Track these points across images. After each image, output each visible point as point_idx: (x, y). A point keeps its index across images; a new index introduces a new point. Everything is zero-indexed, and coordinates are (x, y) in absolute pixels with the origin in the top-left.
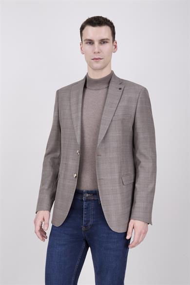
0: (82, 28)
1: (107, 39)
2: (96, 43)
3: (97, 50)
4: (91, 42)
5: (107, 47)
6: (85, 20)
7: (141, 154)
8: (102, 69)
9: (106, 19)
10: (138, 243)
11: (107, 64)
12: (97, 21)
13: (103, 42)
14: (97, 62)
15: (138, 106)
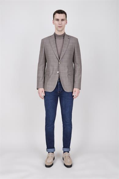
0: (54, 14)
1: (64, 19)
2: (60, 20)
3: (60, 23)
4: (58, 20)
5: (64, 22)
6: (55, 11)
7: (77, 63)
8: (61, 31)
9: (64, 11)
10: (77, 97)
11: (63, 29)
12: (60, 12)
13: (62, 20)
14: (60, 28)
15: (76, 45)
